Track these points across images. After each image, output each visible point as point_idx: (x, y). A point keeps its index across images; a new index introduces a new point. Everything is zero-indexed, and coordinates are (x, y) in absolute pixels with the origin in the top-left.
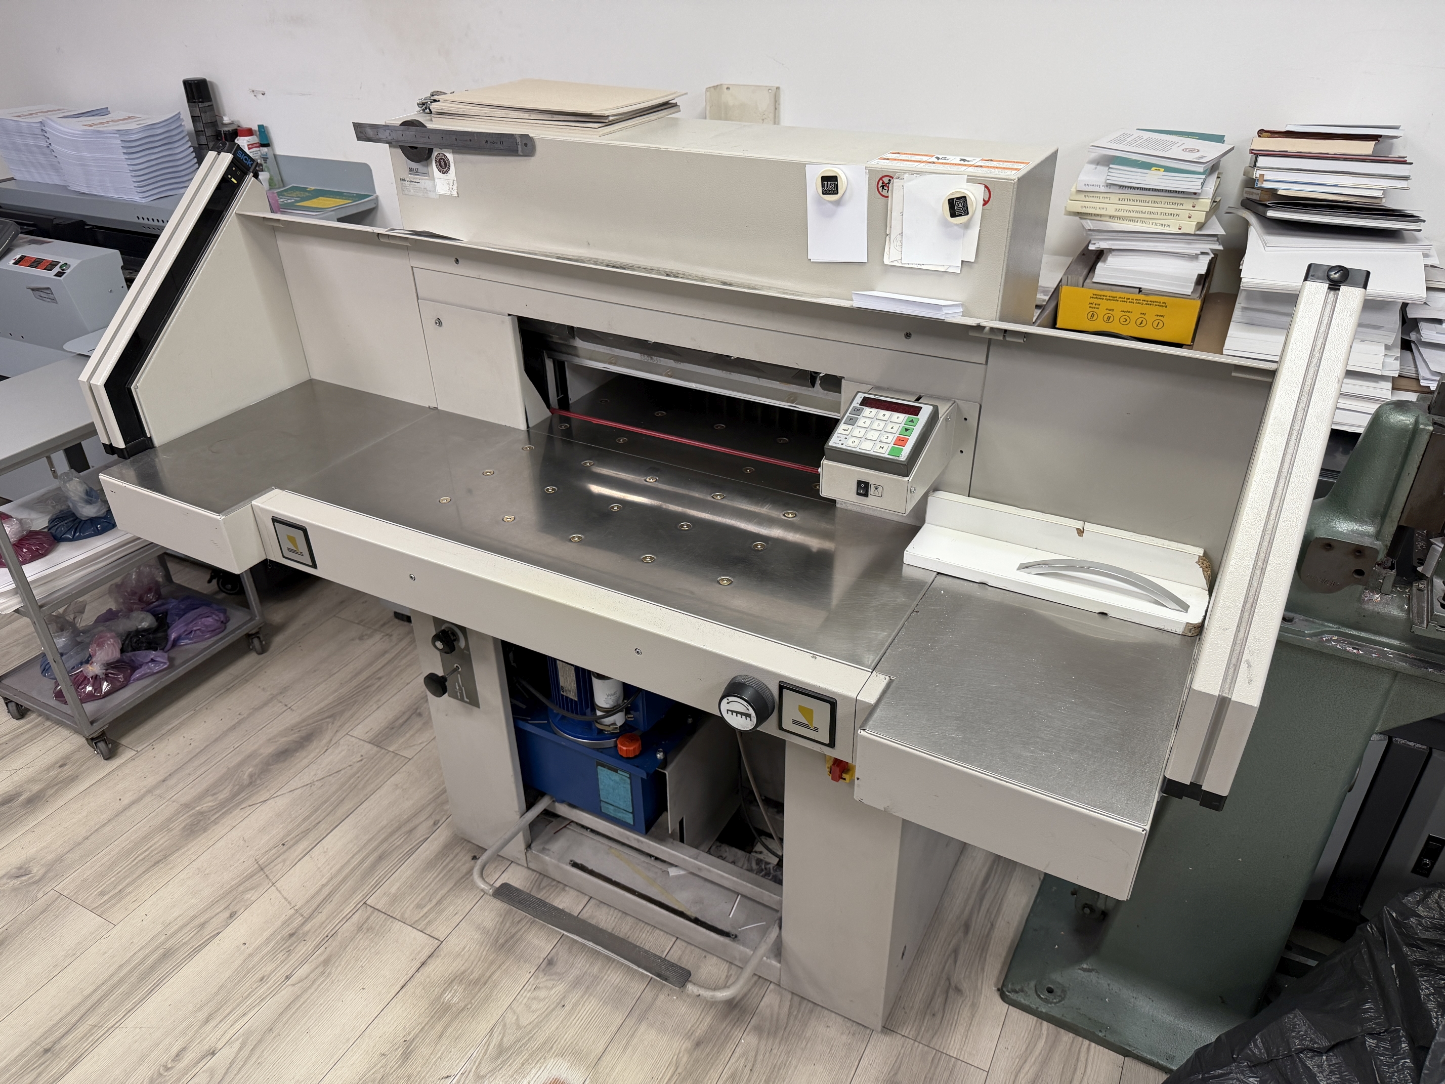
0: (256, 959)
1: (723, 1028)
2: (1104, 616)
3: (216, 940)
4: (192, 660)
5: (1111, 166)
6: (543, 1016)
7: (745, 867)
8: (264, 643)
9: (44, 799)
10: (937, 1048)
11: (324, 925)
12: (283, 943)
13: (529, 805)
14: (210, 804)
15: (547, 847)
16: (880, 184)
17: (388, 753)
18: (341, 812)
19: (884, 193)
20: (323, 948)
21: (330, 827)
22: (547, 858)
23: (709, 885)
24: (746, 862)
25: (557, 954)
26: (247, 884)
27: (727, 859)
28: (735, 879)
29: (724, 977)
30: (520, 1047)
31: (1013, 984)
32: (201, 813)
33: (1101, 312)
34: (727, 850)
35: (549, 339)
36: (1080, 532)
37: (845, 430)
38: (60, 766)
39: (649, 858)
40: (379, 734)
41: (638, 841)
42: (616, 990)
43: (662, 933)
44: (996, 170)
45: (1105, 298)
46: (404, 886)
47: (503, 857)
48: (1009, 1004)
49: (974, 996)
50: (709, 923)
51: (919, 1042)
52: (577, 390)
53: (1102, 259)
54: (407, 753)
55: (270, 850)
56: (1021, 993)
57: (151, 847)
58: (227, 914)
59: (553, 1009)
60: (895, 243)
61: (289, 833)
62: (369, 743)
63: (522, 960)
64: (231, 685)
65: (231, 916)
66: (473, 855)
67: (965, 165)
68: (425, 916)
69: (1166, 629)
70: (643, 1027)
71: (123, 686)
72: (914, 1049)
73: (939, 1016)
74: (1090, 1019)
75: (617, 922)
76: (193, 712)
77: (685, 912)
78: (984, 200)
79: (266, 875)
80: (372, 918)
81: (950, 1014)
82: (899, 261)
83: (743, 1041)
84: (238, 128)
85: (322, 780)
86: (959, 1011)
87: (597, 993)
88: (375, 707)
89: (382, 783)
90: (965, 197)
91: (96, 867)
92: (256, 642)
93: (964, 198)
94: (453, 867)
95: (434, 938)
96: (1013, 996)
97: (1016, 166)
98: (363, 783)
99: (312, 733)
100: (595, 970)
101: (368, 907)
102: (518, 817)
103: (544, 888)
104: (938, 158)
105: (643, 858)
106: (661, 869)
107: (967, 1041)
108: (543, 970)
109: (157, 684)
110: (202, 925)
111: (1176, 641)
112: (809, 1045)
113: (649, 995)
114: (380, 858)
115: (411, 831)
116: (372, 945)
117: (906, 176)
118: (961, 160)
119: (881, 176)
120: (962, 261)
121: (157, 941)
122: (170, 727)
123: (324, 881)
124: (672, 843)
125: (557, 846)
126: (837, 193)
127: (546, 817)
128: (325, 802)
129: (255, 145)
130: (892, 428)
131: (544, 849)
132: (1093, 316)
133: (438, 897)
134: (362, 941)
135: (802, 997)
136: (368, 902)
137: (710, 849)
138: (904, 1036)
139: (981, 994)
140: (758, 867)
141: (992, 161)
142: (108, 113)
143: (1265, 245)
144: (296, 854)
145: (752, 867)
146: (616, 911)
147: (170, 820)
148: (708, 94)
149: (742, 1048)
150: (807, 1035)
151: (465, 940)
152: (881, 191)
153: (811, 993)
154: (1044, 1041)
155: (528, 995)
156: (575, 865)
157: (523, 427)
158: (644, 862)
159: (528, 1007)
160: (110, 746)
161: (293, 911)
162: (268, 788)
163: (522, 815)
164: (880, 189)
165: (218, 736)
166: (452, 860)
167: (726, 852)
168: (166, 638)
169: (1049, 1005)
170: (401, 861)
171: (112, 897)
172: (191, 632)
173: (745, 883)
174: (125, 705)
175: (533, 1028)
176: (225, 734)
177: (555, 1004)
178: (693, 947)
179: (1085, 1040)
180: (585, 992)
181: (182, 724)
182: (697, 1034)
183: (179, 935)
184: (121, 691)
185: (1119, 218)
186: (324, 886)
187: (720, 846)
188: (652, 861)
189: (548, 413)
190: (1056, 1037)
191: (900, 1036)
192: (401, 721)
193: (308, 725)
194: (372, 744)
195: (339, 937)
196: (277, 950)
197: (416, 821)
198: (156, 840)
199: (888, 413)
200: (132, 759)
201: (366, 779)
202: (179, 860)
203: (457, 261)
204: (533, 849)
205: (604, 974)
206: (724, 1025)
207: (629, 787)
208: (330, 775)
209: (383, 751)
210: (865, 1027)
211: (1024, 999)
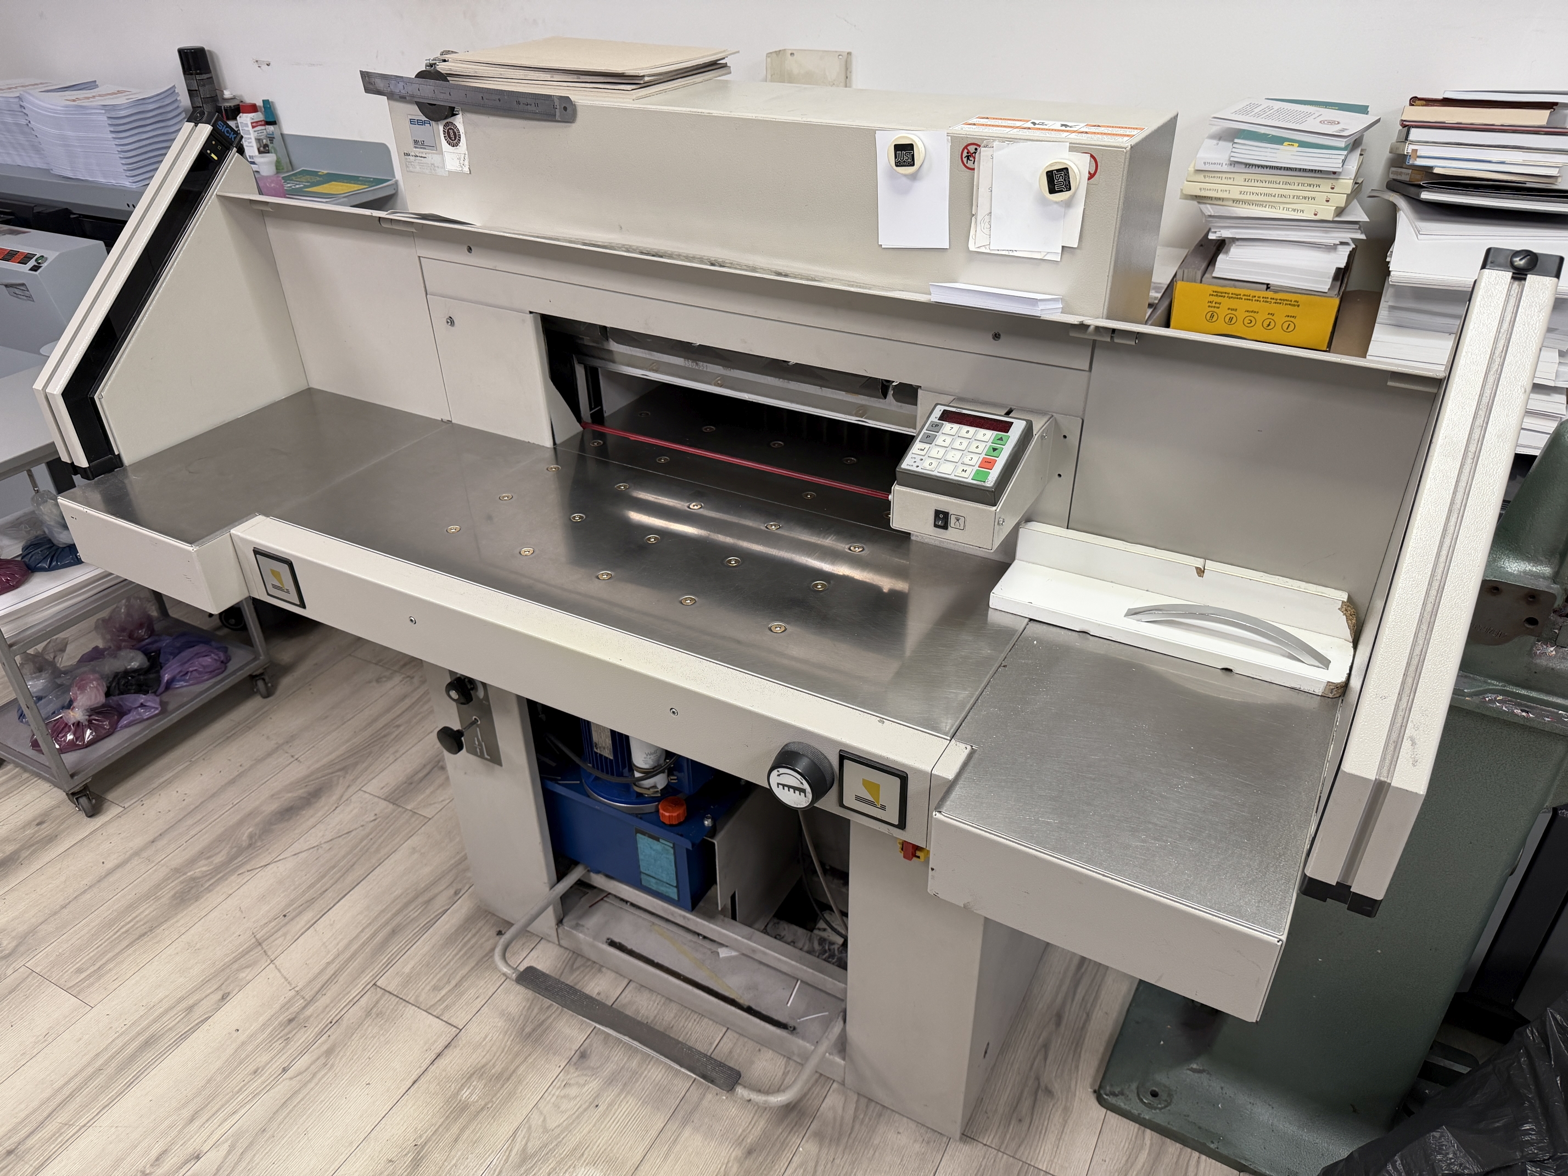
0: (250, 1048)
1: (778, 1133)
2: (1228, 673)
3: (205, 1026)
4: (186, 705)
5: (1236, 141)
6: (574, 1117)
7: (806, 948)
8: (270, 685)
9: (19, 861)
10: (1024, 1160)
11: (328, 1009)
12: (281, 1029)
13: (561, 875)
14: (204, 869)
15: (581, 923)
16: (965, 154)
17: (405, 812)
18: (350, 878)
19: (970, 164)
20: (326, 1035)
21: (338, 896)
22: (581, 936)
23: (764, 969)
24: (808, 942)
25: (591, 1045)
26: (242, 961)
27: (785, 939)
28: (793, 963)
29: (780, 1074)
30: (547, 1154)
31: (1112, 1086)
32: (193, 879)
33: (1222, 312)
34: (786, 928)
35: (580, 342)
36: (1201, 572)
37: (921, 450)
38: (38, 824)
39: (697, 936)
40: (395, 790)
41: (684, 917)
42: (657, 1088)
43: (711, 1022)
44: (1105, 136)
45: (1227, 295)
46: (420, 964)
47: (532, 933)
48: (1107, 1109)
49: (1067, 1098)
50: (764, 1012)
51: (1004, 1153)
52: (614, 401)
53: (1224, 250)
54: (427, 812)
55: (270, 922)
56: (1120, 1096)
57: (136, 917)
58: (218, 995)
59: (585, 1110)
60: (983, 225)
61: (292, 902)
62: (385, 800)
63: (551, 1052)
64: (233, 732)
65: (223, 998)
66: (498, 930)
67: (1068, 131)
68: (442, 1000)
69: (1302, 689)
70: (687, 1132)
71: (109, 734)
72: (998, 1160)
73: (1027, 1121)
74: (1200, 1128)
75: (660, 1009)
76: (188, 763)
77: (736, 999)
78: (1089, 173)
79: (265, 951)
80: (382, 1002)
81: (1039, 1119)
82: (987, 247)
83: (801, 1149)
84: (241, 104)
85: (330, 843)
86: (1049, 1116)
87: (635, 1091)
88: (391, 759)
89: (397, 847)
90: (1067, 169)
91: (73, 940)
92: (260, 684)
93: (1065, 170)
94: (476, 943)
95: (452, 1025)
96: (1112, 1100)
97: (1128, 132)
98: (375, 846)
99: (320, 789)
100: (634, 1064)
101: (378, 989)
102: (548, 889)
103: (578, 968)
104: (1034, 124)
105: (689, 937)
106: (710, 949)
107: (1058, 1152)
108: (575, 1064)
109: (147, 732)
110: (190, 1009)
111: (1314, 704)
112: (877, 1154)
113: (695, 1094)
114: (394, 932)
115: (428, 902)
116: (381, 1033)
117: (996, 144)
118: (1062, 125)
119: (966, 144)
120: (1063, 247)
121: (140, 1025)
122: (162, 780)
123: (329, 958)
124: (723, 920)
125: (594, 921)
126: (913, 165)
127: (581, 888)
128: (334, 867)
129: (260, 123)
130: (977, 447)
131: (578, 925)
132: (1212, 316)
133: (458, 978)
134: (370, 1028)
135: (869, 1099)
136: (378, 984)
137: (766, 926)
138: (985, 1145)
139: (1075, 1096)
140: (821, 947)
141: (1099, 126)
142: (97, 86)
143: (1418, 232)
144: (298, 927)
145: (813, 948)
146: (659, 996)
147: (158, 887)
148: (769, 60)
149: (800, 1157)
150: (875, 1142)
151: (487, 1028)
152: (965, 162)
153: (880, 1094)
154: (1147, 1151)
155: (557, 1093)
156: (612, 944)
157: (548, 443)
158: (691, 941)
159: (556, 1106)
160: (94, 801)
161: (293, 993)
162: (269, 851)
163: (552, 887)
164: (965, 160)
165: (215, 790)
166: (474, 935)
167: (784, 929)
168: (159, 680)
169: (1153, 1111)
170: (417, 936)
171: (90, 976)
172: (187, 673)
173: (805, 968)
174: (110, 755)
175: (562, 1132)
176: (223, 788)
177: (587, 1104)
178: (746, 1040)
179: (1194, 1151)
180: (622, 1090)
181: (176, 777)
182: (749, 1141)
183: (165, 1019)
184: (106, 740)
185: (1244, 202)
186: (329, 964)
187: (778, 923)
188: (700, 940)
189: (579, 428)
190: (1161, 1148)
191: (982, 1145)
192: (421, 775)
193: (318, 778)
194: (389, 801)
195: (345, 1023)
196: (274, 1038)
197: (435, 890)
198: (141, 910)
199: (972, 430)
200: (118, 816)
201: (380, 841)
202: (167, 933)
203: (470, 249)
204: (565, 924)
205: (644, 1068)
206: (780, 1130)
207: (672, 857)
208: (339, 837)
209: (400, 809)
210: (941, 1134)
211: (1125, 1105)
